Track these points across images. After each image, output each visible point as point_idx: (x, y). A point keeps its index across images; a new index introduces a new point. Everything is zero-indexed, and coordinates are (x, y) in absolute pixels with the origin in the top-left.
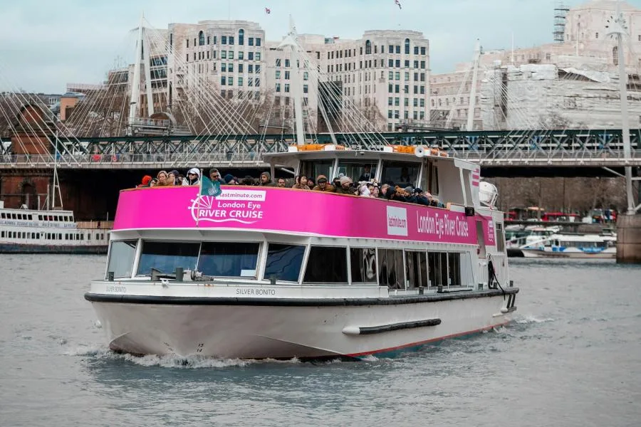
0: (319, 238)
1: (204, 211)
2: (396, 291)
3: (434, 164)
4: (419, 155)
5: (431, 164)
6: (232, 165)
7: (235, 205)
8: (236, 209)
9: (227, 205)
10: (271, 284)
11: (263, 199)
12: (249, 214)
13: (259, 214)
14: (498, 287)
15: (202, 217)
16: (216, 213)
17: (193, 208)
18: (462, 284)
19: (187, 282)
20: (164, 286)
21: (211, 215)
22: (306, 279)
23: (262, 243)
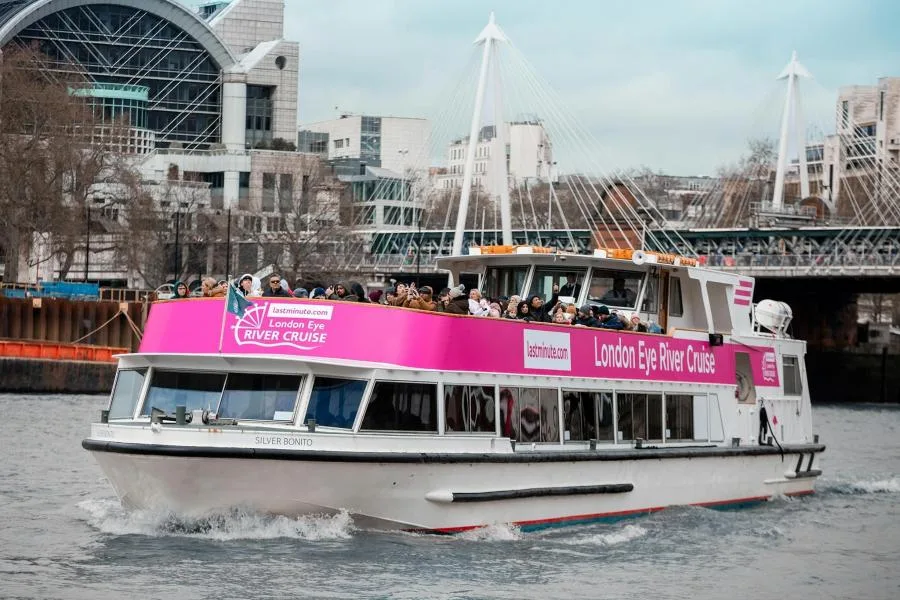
0: (391, 371)
1: (251, 332)
2: (534, 444)
3: (672, 274)
4: (638, 261)
5: (667, 274)
6: (893, 272)
7: (292, 324)
8: (293, 330)
9: (280, 325)
10: (309, 431)
11: (328, 317)
12: (308, 337)
13: (322, 337)
14: (774, 442)
15: (247, 339)
16: (267, 335)
17: (237, 327)
18: (696, 437)
19: (196, 426)
20: (155, 430)
21: (259, 337)
22: (365, 426)
23: (306, 376)
